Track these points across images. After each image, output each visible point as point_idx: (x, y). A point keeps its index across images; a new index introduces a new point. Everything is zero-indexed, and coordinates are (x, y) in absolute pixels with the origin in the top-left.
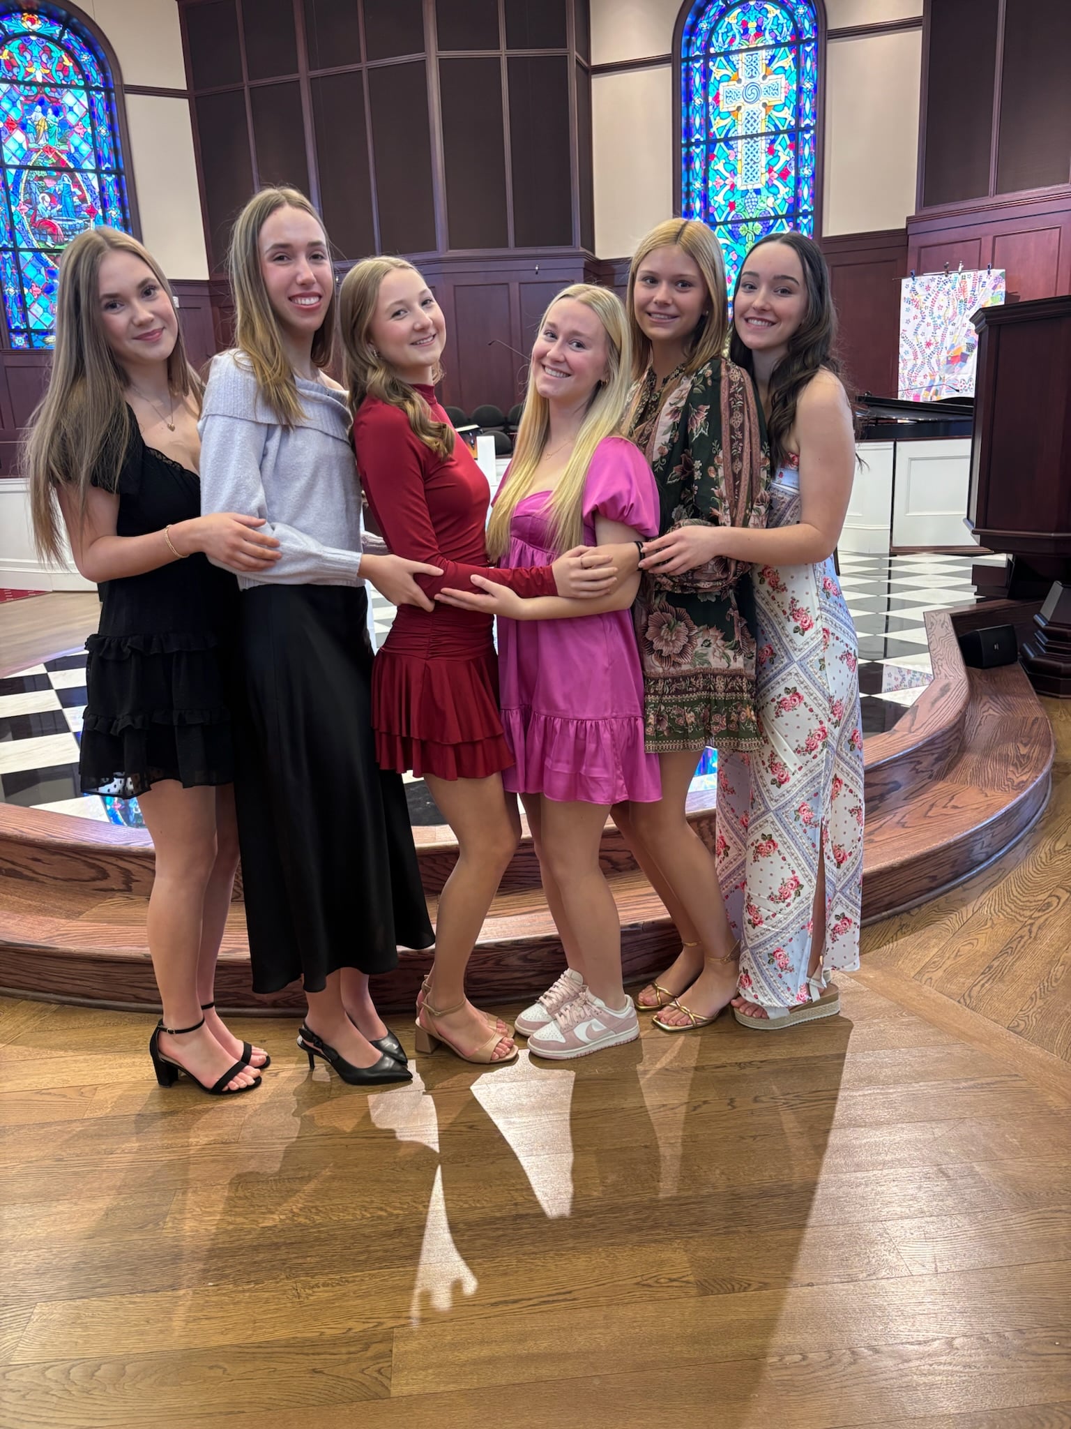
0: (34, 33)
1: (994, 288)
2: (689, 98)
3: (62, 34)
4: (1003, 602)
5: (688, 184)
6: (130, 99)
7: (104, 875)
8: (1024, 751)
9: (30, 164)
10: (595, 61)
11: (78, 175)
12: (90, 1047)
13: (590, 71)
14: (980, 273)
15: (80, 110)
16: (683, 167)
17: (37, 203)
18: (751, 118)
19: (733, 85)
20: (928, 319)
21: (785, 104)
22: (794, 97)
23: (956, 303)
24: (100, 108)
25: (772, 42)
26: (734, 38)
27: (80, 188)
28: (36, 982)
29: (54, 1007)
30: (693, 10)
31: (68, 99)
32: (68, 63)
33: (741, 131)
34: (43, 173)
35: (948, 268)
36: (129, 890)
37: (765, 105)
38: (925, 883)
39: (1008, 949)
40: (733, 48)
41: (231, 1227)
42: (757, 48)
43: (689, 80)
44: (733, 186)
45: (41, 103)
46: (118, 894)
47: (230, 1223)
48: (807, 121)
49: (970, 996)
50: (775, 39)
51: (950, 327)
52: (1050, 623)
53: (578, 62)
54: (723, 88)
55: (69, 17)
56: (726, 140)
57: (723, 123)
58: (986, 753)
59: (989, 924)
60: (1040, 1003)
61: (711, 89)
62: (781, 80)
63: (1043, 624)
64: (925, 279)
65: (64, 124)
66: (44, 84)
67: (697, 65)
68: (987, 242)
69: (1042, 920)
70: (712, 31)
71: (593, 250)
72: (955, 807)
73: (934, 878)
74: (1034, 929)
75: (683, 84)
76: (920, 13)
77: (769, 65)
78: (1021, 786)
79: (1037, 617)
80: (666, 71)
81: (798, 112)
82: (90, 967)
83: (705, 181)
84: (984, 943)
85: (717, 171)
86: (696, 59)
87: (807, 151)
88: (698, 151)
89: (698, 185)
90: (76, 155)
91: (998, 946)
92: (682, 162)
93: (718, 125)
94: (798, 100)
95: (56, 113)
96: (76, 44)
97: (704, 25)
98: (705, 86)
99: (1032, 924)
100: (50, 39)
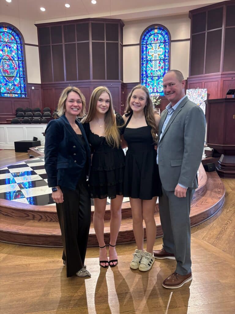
0: (6, 32)
1: (205, 92)
2: (143, 52)
3: (12, 32)
4: (211, 158)
5: (143, 69)
6: (26, 46)
7: (28, 216)
8: (219, 190)
9: (3, 58)
10: (124, 44)
11: (13, 61)
12: (27, 255)
13: (123, 46)
14: (202, 89)
15: (15, 48)
16: (142, 65)
17: (4, 66)
18: (156, 57)
19: (152, 50)
20: (192, 98)
21: (162, 54)
22: (164, 53)
23: (198, 95)
24: (19, 48)
25: (160, 42)
26: (152, 41)
27: (14, 64)
28: (14, 240)
29: (18, 246)
30: (144, 35)
31: (12, 45)
32: (13, 38)
33: (153, 59)
34: (6, 60)
35: (196, 88)
36: (34, 219)
37: (158, 54)
38: (202, 219)
39: (220, 233)
40: (152, 43)
41: (64, 296)
42: (157, 43)
43: (143, 48)
44: (152, 69)
45: (6, 46)
46: (31, 220)
47: (64, 295)
48: (167, 58)
49: (214, 243)
50: (160, 41)
51: (196, 100)
52: (221, 163)
53: (121, 44)
54: (150, 50)
55: (14, 29)
56: (150, 61)
57: (150, 57)
58: (212, 190)
59: (216, 228)
60: (228, 245)
61: (147, 50)
62: (161, 50)
63: (220, 163)
64: (191, 90)
65: (11, 50)
66: (7, 42)
67: (145, 46)
68: (203, 83)
69: (226, 227)
70: (148, 39)
71: (123, 81)
72: (207, 202)
73: (204, 218)
74: (225, 229)
75: (142, 49)
76: (190, 38)
77: (159, 46)
78: (220, 198)
79: (218, 161)
80: (138, 47)
81: (165, 56)
82: (26, 237)
83: (146, 68)
84: (215, 232)
85: (148, 67)
86: (145, 44)
87: (167, 64)
88: (145, 62)
89: (145, 69)
90: (14, 57)
91: (219, 233)
92: (141, 64)
93: (149, 57)
94: (165, 53)
95: (10, 48)
96: (15, 34)
97: (146, 38)
98: (146, 50)
99: (225, 228)
100: (9, 33)
